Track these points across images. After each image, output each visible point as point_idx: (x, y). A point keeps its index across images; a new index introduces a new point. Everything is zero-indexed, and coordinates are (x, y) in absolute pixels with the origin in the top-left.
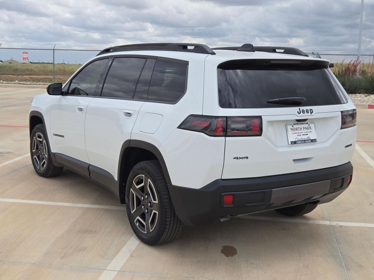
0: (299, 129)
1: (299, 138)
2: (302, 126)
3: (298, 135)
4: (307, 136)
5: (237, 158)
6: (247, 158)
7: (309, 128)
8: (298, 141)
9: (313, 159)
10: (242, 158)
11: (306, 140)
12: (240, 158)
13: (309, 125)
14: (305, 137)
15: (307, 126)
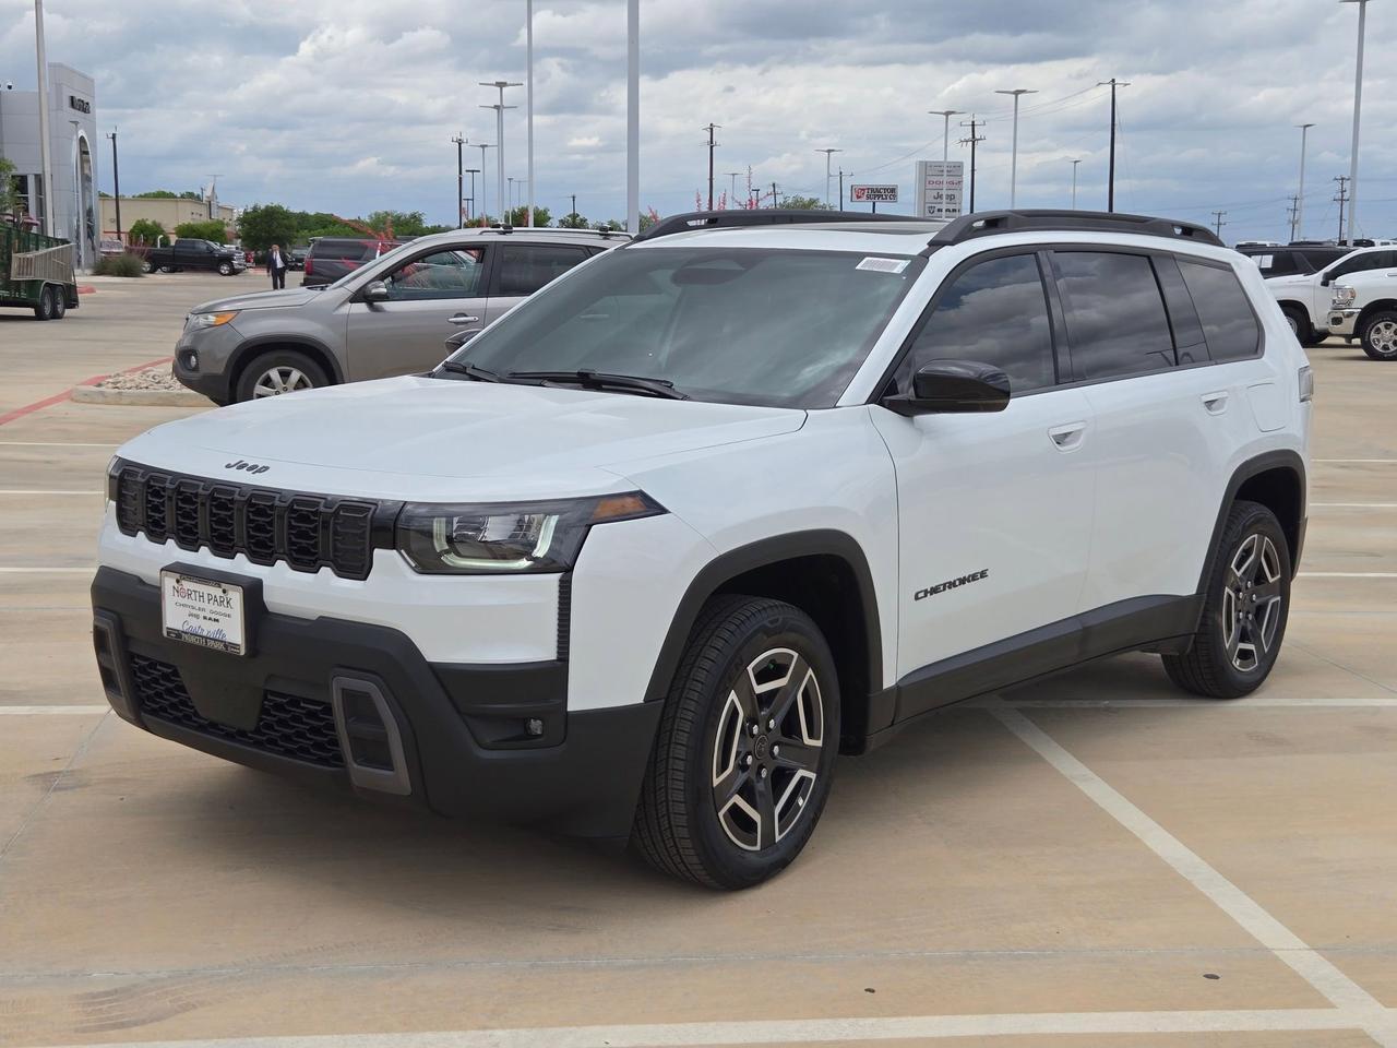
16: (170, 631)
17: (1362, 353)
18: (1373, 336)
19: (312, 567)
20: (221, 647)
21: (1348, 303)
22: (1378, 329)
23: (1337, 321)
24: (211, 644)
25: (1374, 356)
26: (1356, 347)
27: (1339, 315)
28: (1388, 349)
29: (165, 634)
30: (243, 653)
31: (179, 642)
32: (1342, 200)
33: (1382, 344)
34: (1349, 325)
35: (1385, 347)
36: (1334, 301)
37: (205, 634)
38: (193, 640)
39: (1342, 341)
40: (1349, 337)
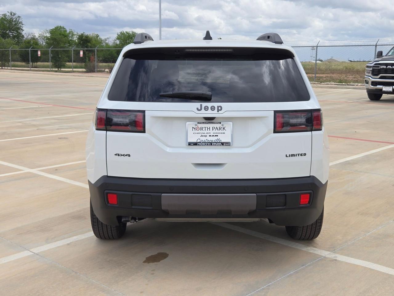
0: (206, 128)
1: (204, 139)
2: (211, 126)
3: (202, 136)
4: (216, 138)
5: (119, 155)
6: (129, 156)
7: (222, 129)
8: (200, 142)
9: (225, 166)
10: (123, 155)
11: (214, 142)
12: (122, 155)
13: (223, 125)
14: (213, 139)
15: (218, 126)
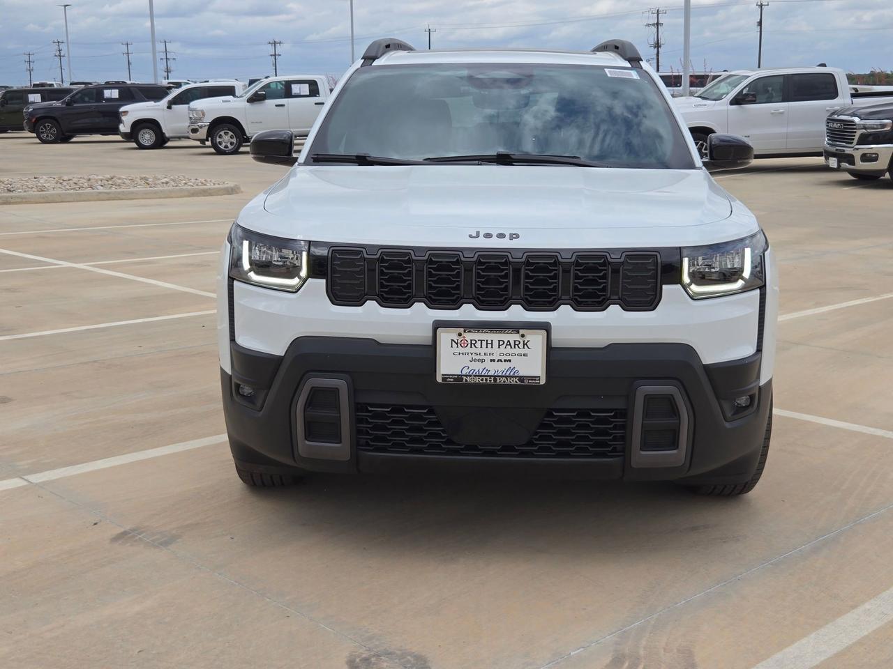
16: (445, 377)
17: (212, 150)
18: (218, 140)
19: (600, 305)
20: (515, 381)
21: (200, 120)
22: (221, 135)
23: (195, 131)
24: (500, 381)
25: (220, 152)
26: (209, 147)
27: (195, 127)
28: (228, 147)
29: (439, 379)
30: (543, 381)
31: (457, 385)
32: (60, 56)
33: (224, 144)
34: (203, 133)
35: (226, 147)
36: (191, 118)
37: (491, 373)
38: (477, 380)
39: (198, 143)
40: (202, 141)
